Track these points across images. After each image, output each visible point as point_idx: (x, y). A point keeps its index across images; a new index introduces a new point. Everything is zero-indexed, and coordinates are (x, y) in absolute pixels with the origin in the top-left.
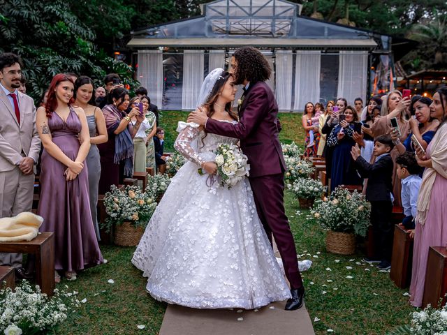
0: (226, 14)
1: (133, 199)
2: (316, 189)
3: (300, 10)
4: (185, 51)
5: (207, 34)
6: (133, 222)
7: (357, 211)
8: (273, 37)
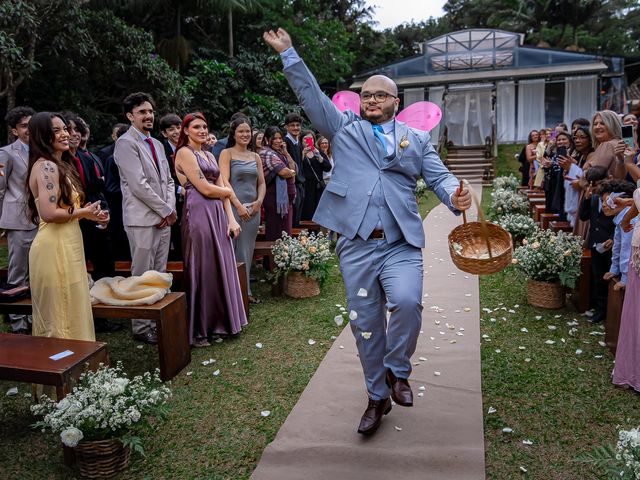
0: (444, 50)
1: (304, 246)
2: (526, 226)
3: (522, 40)
4: (406, 90)
5: (426, 71)
6: (303, 271)
7: (561, 256)
8: (494, 69)
